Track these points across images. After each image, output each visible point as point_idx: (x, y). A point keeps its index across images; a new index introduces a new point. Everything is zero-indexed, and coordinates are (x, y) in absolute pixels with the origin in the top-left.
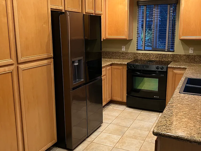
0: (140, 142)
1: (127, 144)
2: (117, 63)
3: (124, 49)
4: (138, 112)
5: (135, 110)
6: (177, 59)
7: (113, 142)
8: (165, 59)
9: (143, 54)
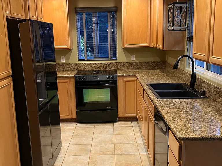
0: (111, 157)
1: (99, 162)
2: (63, 76)
3: (63, 60)
4: (92, 126)
5: (87, 125)
6: (121, 67)
7: (84, 164)
8: (109, 68)
9: (86, 64)
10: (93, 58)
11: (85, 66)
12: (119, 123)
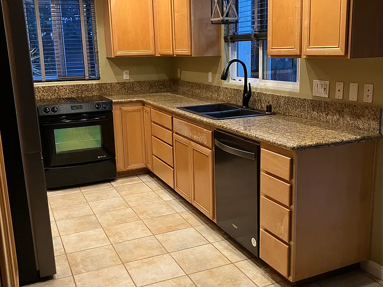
0: (138, 224)
1: (123, 233)
6: (107, 91)
7: (102, 240)
8: (86, 94)
9: (46, 88)
10: (55, 77)
11: (43, 91)
12: (119, 181)
